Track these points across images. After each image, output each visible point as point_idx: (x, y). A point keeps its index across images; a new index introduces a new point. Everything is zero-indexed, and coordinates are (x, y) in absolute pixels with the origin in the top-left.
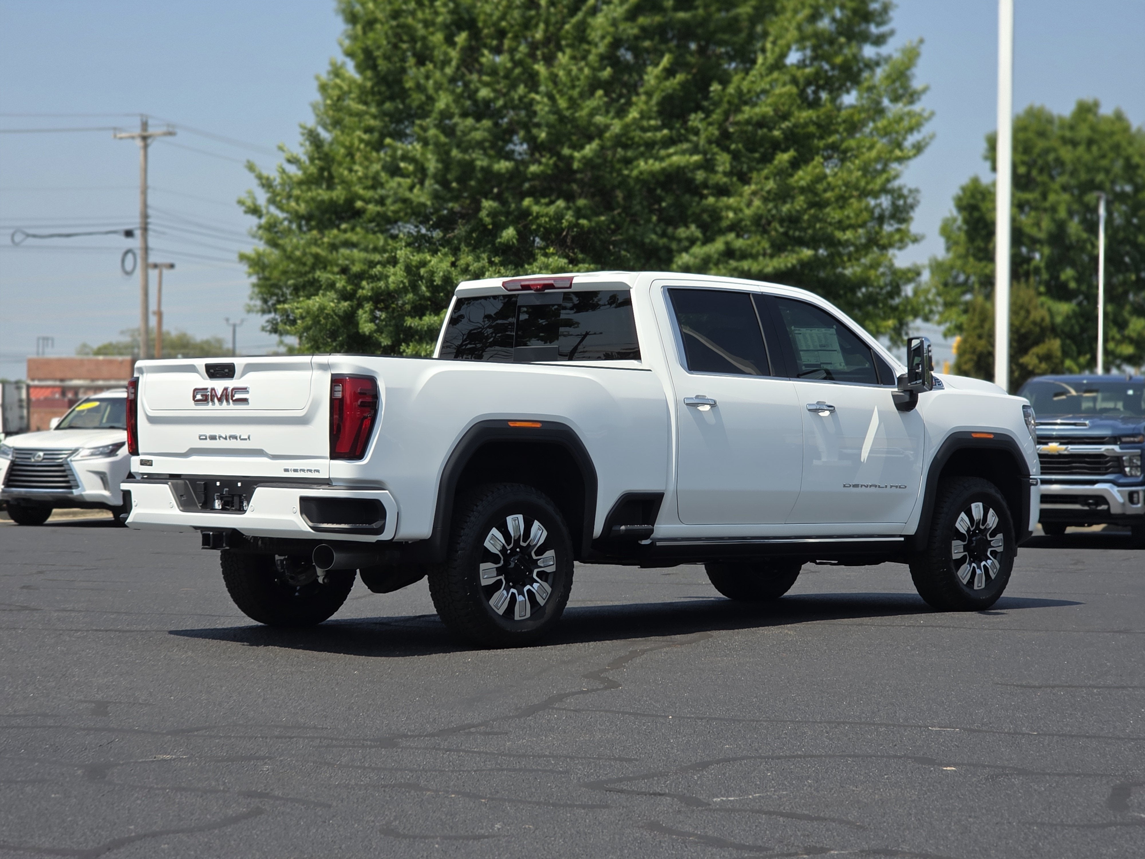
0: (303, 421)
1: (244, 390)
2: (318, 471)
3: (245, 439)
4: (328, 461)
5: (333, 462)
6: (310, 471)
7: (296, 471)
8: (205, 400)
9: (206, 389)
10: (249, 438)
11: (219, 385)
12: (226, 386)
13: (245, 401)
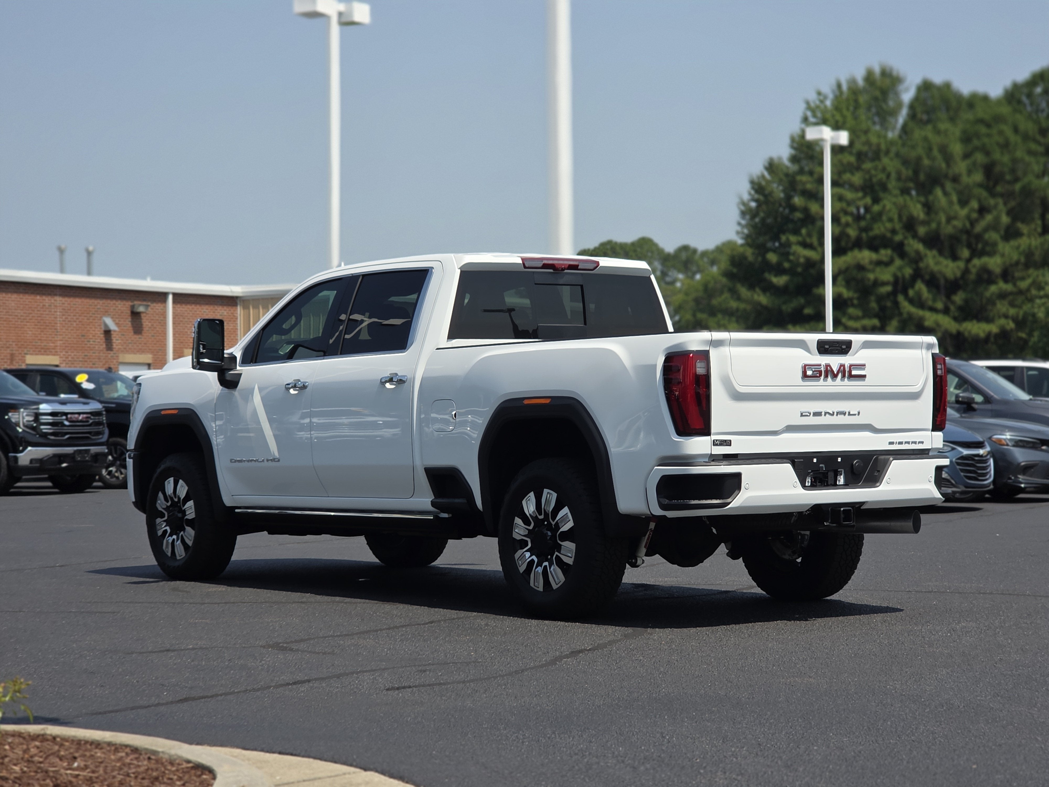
0: (915, 396)
1: (862, 366)
2: (922, 443)
3: (855, 415)
4: (929, 433)
5: (934, 433)
6: (915, 443)
7: (900, 443)
8: (817, 375)
9: (820, 365)
10: (859, 413)
11: (835, 361)
12: (843, 362)
13: (864, 376)
